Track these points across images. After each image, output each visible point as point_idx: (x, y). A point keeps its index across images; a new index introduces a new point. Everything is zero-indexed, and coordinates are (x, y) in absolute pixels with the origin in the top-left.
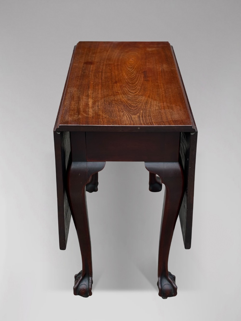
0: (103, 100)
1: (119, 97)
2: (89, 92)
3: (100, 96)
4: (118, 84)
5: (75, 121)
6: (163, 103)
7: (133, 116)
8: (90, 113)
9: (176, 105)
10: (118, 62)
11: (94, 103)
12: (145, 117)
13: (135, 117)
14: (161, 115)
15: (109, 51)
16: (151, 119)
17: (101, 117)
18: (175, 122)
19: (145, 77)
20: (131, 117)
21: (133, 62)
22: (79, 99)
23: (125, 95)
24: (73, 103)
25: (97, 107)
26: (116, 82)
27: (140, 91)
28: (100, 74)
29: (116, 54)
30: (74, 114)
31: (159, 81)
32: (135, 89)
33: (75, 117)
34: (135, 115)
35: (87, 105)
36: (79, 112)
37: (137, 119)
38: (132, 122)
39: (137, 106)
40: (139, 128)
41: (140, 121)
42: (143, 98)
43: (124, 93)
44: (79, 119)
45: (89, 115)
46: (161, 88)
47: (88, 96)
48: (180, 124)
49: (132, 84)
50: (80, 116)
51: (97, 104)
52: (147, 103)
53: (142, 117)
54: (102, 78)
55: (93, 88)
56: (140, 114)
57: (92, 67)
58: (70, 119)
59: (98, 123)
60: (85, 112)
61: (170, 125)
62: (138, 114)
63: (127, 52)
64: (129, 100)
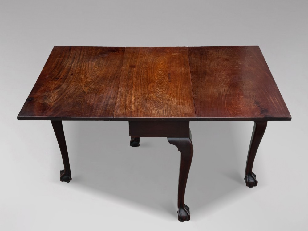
0: (141, 97)
1: (151, 96)
2: (133, 91)
3: (139, 94)
4: (151, 85)
5: (124, 114)
6: (179, 100)
7: (160, 110)
8: (133, 108)
9: (187, 102)
10: (152, 66)
11: (135, 100)
12: (167, 111)
13: (161, 111)
14: (177, 109)
15: (146, 56)
16: (171, 112)
17: (139, 111)
18: (186, 114)
19: (169, 78)
20: (158, 111)
21: (161, 66)
22: (126, 97)
23: (156, 93)
24: (122, 100)
25: (137, 103)
26: (150, 83)
27: (165, 90)
28: (140, 76)
29: (151, 59)
30: (123, 109)
31: (178, 82)
32: (162, 89)
33: (124, 111)
35: (131, 101)
36: (126, 107)
37: (162, 112)
38: (159, 115)
39: (162, 102)
40: (163, 119)
41: (164, 114)
42: (166, 96)
43: (155, 92)
44: (126, 113)
46: (179, 87)
47: (132, 94)
48: (189, 116)
49: (160, 84)
50: (126, 111)
51: (137, 100)
52: (169, 100)
53: (165, 111)
54: (141, 80)
55: (135, 88)
56: (164, 109)
57: (135, 70)
58: (120, 113)
59: (138, 116)
60: (130, 107)
61: (182, 117)
62: (163, 109)
63: (158, 57)
64: (158, 97)
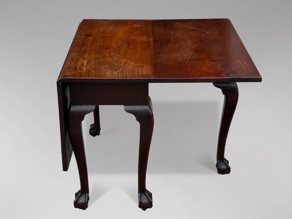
0: (94, 61)
1: (106, 60)
2: (85, 56)
3: (93, 58)
4: (108, 50)
5: (72, 75)
6: (138, 63)
7: (114, 72)
8: (84, 70)
9: (146, 65)
10: (110, 35)
11: (88, 63)
12: (123, 73)
13: (116, 73)
14: (134, 72)
15: (105, 27)
16: (127, 74)
17: (91, 73)
18: (143, 76)
19: (128, 45)
20: (113, 73)
21: (121, 35)
22: (77, 60)
23: (111, 58)
24: (72, 63)
25: (89, 66)
26: (106, 49)
27: (122, 55)
28: (96, 43)
29: (110, 29)
30: (72, 71)
31: (138, 49)
32: (119, 54)
33: (73, 73)
34: (116, 71)
35: (83, 64)
36: (76, 69)
37: (116, 74)
38: (113, 76)
39: (118, 66)
40: (117, 80)
41: (119, 75)
42: (124, 60)
43: (111, 57)
44: (75, 74)
45: (82, 71)
46: (138, 53)
47: (84, 59)
48: (147, 77)
49: (118, 50)
50: (76, 72)
51: (90, 64)
52: (126, 63)
53: (121, 73)
54: (96, 46)
55: (89, 53)
56: (119, 71)
57: (91, 38)
58: (69, 74)
59: (89, 76)
60: (80, 69)
61: (139, 78)
62: (118, 71)
63: (118, 27)
64: (113, 61)
